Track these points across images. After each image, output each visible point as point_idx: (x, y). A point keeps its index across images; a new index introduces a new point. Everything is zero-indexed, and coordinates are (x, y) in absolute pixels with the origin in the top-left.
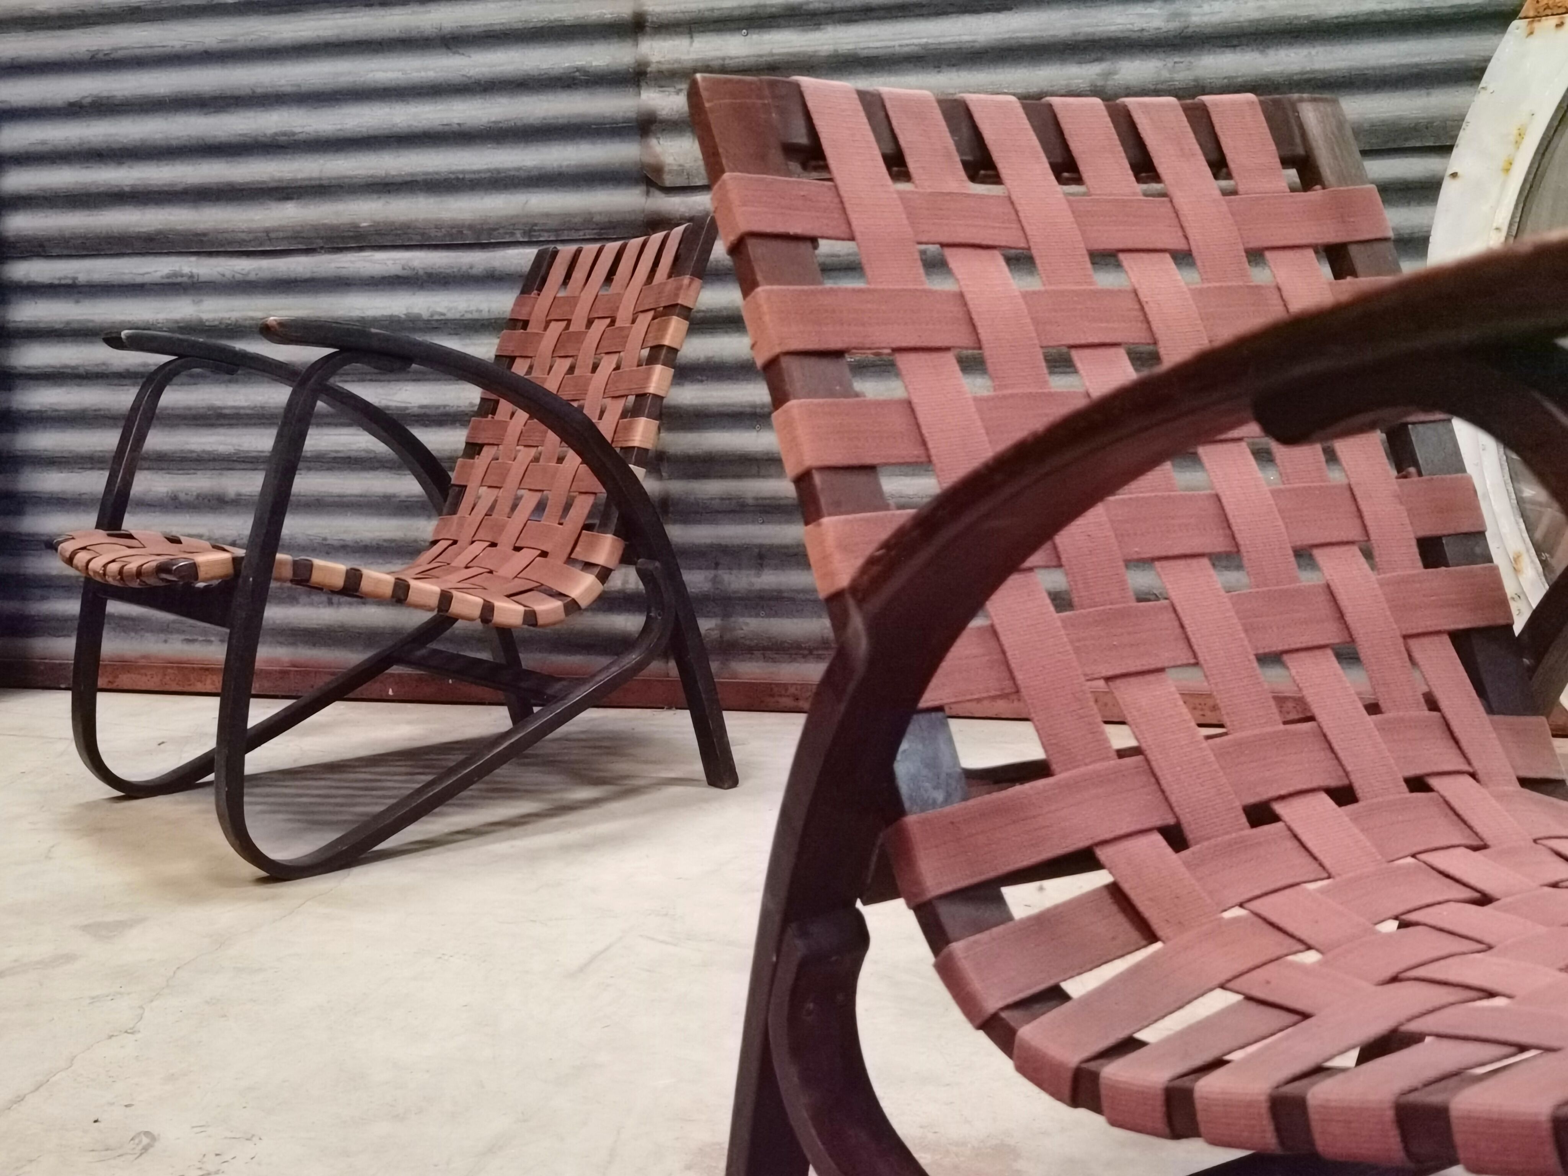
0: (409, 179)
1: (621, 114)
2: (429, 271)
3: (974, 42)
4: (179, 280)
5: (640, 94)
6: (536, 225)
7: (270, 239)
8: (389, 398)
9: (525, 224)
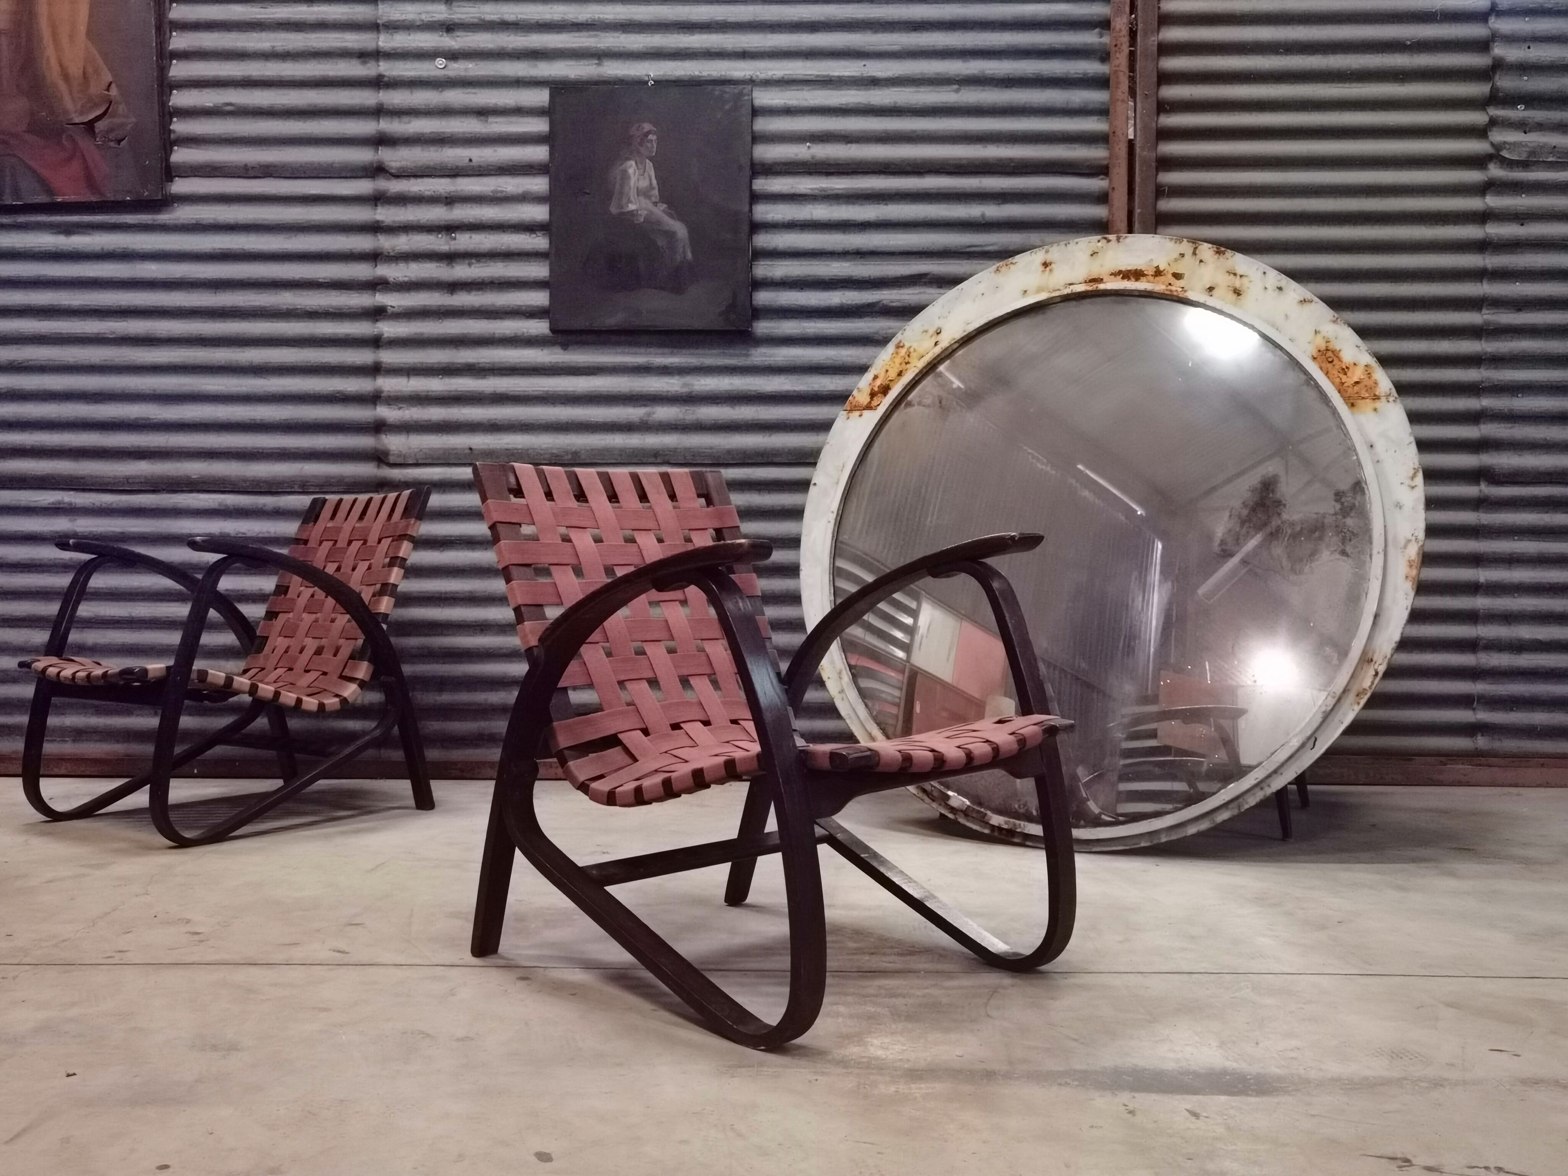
0: (226, 450)
1: (364, 420)
2: (235, 506)
3: (574, 391)
4: (62, 506)
5: (376, 408)
7: (128, 483)
9: (301, 481)
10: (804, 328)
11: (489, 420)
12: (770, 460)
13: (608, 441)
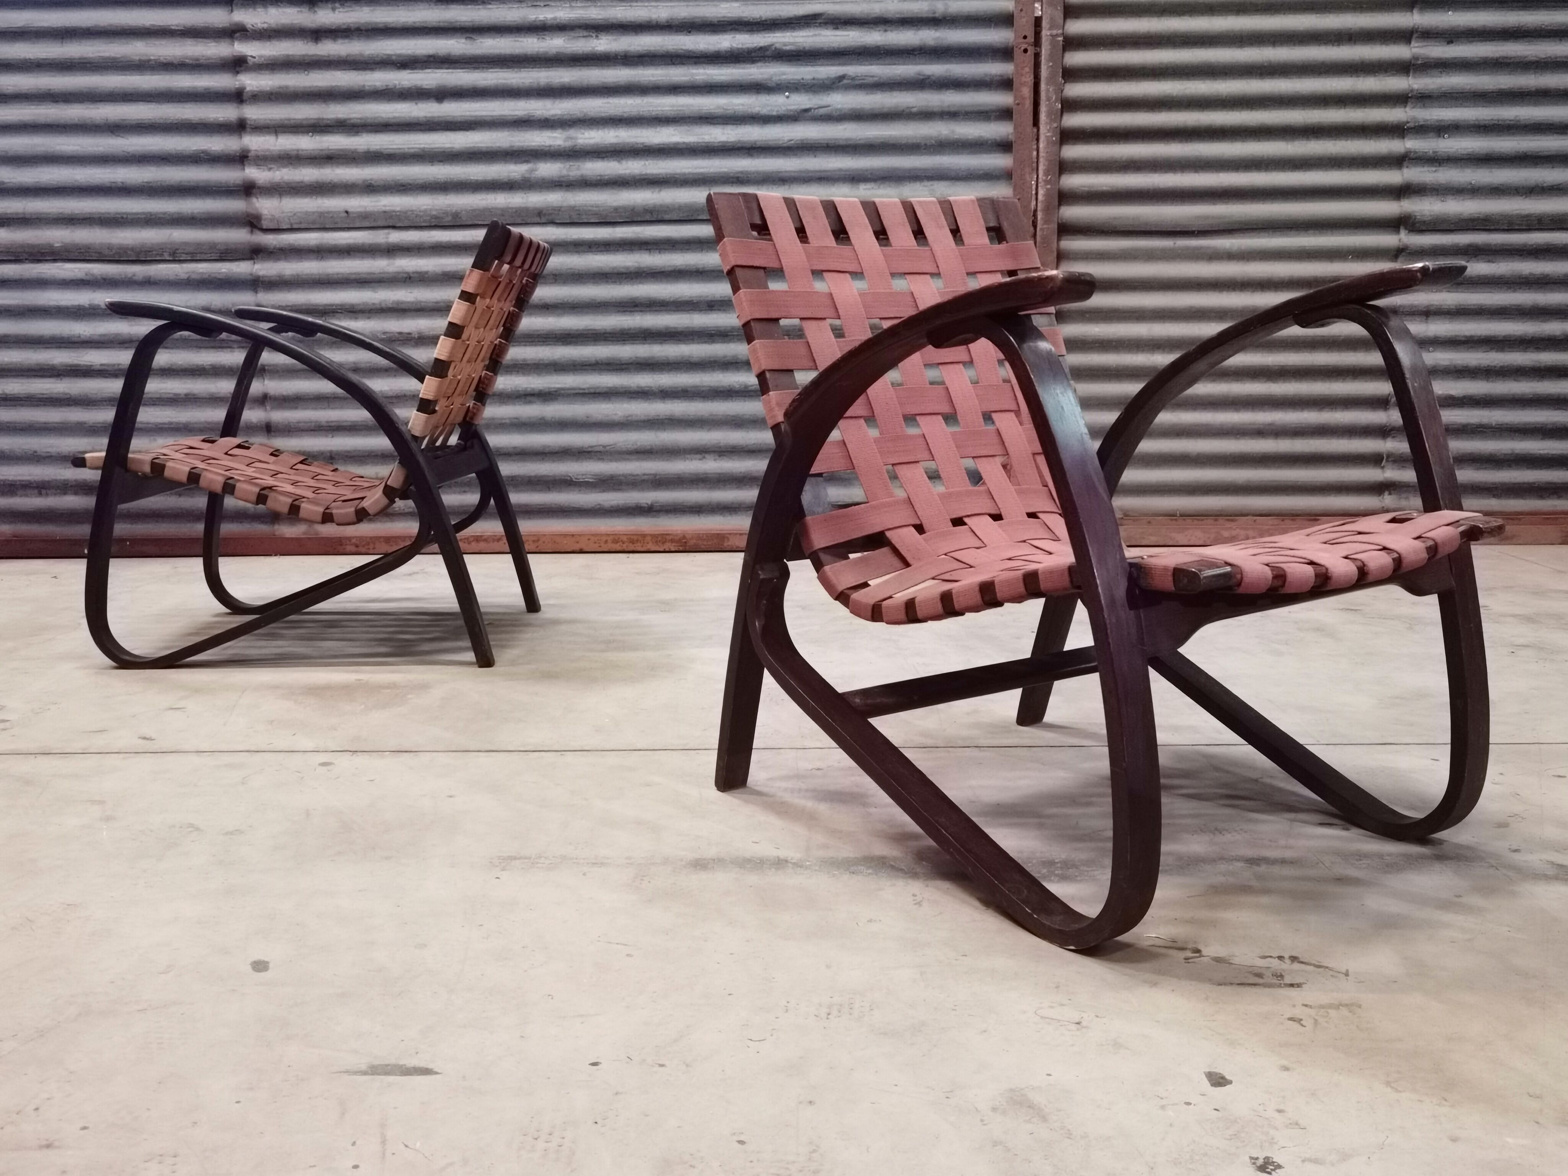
0: (88, 216)
1: (232, 182)
2: (104, 277)
3: (453, 148)
5: (244, 169)
6: (177, 249)
8: (79, 359)
9: (170, 249)
10: (693, 74)
11: (365, 181)
12: (660, 218)
13: (489, 201)
